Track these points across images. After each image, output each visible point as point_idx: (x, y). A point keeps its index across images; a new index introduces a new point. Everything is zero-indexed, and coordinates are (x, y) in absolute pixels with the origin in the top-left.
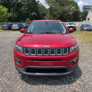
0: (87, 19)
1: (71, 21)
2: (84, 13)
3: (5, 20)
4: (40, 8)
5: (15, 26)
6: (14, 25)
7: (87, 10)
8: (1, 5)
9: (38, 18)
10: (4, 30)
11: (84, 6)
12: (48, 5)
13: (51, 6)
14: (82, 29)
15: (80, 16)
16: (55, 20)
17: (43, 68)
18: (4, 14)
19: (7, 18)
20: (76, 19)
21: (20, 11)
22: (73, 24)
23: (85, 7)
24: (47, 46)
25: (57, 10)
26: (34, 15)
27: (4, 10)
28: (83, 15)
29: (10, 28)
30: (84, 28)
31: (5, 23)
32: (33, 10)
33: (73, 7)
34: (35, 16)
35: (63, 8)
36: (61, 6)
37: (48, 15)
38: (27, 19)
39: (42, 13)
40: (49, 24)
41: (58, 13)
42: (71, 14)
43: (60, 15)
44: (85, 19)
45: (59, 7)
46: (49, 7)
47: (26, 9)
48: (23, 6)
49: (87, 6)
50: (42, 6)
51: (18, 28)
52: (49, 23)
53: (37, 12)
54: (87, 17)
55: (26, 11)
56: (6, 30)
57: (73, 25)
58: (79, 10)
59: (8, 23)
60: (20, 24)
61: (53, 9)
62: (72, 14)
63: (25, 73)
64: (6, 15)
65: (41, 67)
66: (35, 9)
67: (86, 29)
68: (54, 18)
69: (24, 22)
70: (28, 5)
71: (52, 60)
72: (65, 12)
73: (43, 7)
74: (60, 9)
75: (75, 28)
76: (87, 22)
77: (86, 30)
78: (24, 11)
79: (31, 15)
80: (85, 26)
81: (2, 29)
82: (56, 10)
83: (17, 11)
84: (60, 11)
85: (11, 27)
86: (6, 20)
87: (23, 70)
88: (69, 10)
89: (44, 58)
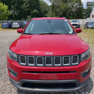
0: (91, 16)
1: (74, 19)
2: (88, 10)
3: (5, 18)
4: (42, 5)
5: (16, 24)
6: (14, 23)
7: (91, 7)
8: (1, 2)
9: (40, 15)
10: (4, 28)
11: (88, 2)
12: (50, 1)
13: (54, 3)
14: (86, 27)
15: (84, 13)
16: (57, 17)
17: (45, 82)
18: (4, 12)
19: (7, 16)
20: (80, 16)
21: (21, 9)
22: (76, 21)
23: (89, 4)
24: (50, 53)
25: (60, 7)
26: (35, 12)
27: (4, 7)
28: (87, 12)
29: (10, 27)
30: (88, 26)
31: (5, 21)
32: (34, 8)
33: (76, 4)
34: (37, 13)
35: (66, 5)
36: (64, 3)
37: (50, 13)
38: (29, 17)
39: (44, 10)
40: (52, 23)
41: (60, 10)
42: (74, 11)
43: (62, 12)
44: (89, 17)
45: (61, 4)
46: (51, 4)
47: (27, 6)
48: (24, 3)
49: (91, 2)
50: (44, 2)
51: (19, 26)
52: (52, 21)
53: (39, 10)
54: (91, 14)
55: (27, 8)
56: (6, 28)
57: (76, 23)
58: (83, 7)
59: (8, 21)
60: (21, 22)
61: (56, 5)
62: (76, 11)
63: (22, 88)
64: (7, 12)
65: (43, 81)
66: (36, 6)
67: (90, 26)
68: (56, 16)
69: (26, 19)
70: (29, 2)
71: (57, 72)
72: (68, 9)
73: (45, 4)
74: (63, 6)
75: (79, 25)
76: (92, 19)
77: (91, 28)
78: (25, 8)
79: (33, 12)
80: (89, 24)
81: (2, 28)
82: (58, 7)
83: (18, 9)
84: (63, 8)
85: (11, 25)
86: (7, 18)
87: (19, 84)
88: (72, 7)
89: (46, 69)
